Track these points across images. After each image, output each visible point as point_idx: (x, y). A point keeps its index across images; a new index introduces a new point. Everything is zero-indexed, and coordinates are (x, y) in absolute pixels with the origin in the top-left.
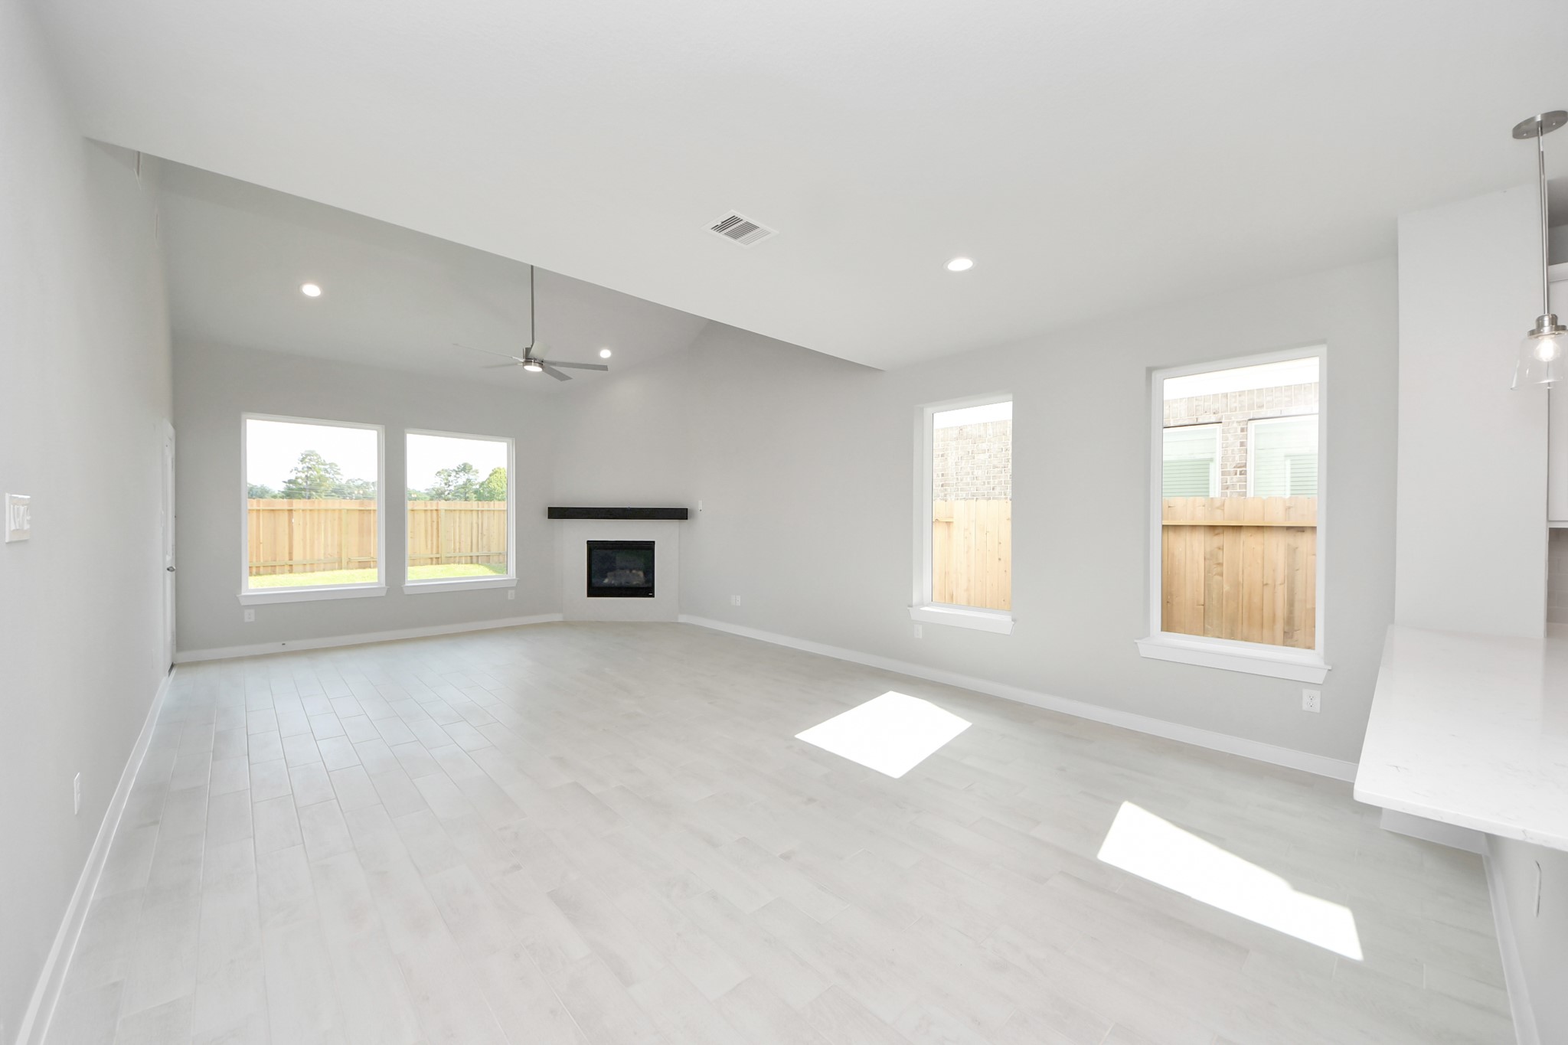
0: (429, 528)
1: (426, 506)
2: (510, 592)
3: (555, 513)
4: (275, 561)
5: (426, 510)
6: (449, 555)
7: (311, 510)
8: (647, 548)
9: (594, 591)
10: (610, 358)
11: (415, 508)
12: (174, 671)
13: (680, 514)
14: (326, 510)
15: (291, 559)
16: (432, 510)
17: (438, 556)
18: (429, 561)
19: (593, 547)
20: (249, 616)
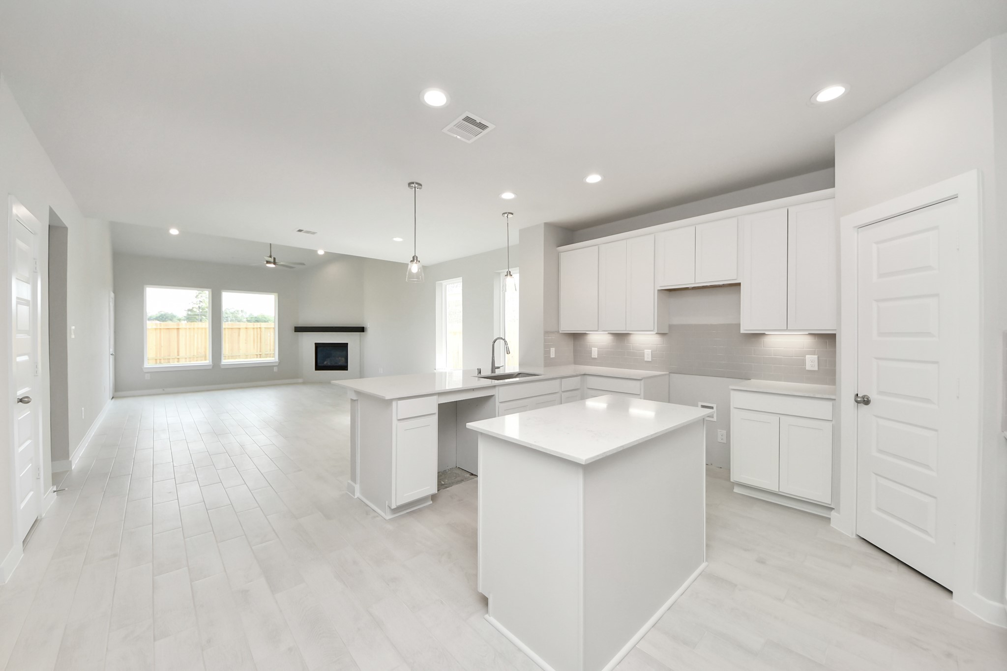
0: (256, 338)
1: (254, 325)
2: (275, 368)
3: (299, 329)
4: (170, 356)
5: (254, 328)
6: (267, 353)
7: (189, 328)
8: (345, 346)
9: (318, 367)
10: (323, 255)
11: (248, 327)
12: (113, 400)
13: (362, 329)
14: (198, 328)
15: (178, 355)
16: (257, 328)
17: (260, 353)
18: (256, 356)
19: (318, 346)
20: (148, 377)
